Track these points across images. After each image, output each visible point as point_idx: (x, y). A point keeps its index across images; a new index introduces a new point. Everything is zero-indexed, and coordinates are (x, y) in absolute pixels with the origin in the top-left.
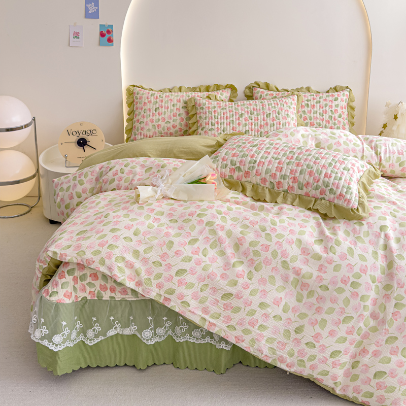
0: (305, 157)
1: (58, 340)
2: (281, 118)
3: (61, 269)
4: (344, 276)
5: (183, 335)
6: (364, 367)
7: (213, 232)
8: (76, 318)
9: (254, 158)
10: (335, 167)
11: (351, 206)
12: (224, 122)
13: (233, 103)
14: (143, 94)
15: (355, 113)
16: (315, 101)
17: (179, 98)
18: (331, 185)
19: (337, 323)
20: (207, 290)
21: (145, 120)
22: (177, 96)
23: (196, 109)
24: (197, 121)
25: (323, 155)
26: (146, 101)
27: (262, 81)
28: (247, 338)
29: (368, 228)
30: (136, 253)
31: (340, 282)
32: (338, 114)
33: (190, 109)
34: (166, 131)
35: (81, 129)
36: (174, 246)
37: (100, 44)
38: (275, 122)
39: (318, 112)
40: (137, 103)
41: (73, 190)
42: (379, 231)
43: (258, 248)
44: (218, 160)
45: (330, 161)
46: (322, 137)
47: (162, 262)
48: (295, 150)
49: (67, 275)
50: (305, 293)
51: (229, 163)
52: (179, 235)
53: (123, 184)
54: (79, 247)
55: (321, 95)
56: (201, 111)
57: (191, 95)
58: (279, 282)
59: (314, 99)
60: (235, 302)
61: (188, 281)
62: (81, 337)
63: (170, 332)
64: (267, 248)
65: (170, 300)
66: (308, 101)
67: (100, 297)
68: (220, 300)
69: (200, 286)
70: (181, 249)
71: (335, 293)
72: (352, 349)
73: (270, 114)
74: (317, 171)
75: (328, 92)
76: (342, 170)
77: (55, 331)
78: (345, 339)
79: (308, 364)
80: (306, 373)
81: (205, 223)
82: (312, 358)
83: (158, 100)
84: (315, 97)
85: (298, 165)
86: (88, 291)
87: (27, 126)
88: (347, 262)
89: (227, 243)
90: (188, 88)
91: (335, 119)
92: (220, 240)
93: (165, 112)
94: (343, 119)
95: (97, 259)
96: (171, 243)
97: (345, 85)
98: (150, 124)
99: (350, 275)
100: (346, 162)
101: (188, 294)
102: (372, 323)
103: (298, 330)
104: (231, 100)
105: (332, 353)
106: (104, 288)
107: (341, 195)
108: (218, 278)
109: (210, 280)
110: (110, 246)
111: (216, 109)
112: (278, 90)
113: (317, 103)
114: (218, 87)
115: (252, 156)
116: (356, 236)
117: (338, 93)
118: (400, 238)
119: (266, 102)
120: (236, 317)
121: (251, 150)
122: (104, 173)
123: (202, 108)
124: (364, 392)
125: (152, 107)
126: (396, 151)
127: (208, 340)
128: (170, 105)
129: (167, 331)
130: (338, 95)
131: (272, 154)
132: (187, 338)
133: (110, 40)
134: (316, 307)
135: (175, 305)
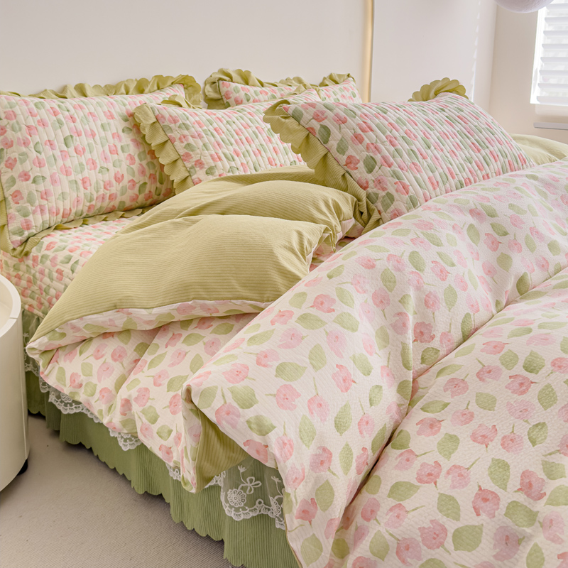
12: (247, 151)
17: (106, 109)
23: (167, 130)
24: (181, 157)
26: (31, 122)
27: (231, 67)
56: (185, 132)
75: (323, 84)
83: (60, 117)
97: (343, 73)
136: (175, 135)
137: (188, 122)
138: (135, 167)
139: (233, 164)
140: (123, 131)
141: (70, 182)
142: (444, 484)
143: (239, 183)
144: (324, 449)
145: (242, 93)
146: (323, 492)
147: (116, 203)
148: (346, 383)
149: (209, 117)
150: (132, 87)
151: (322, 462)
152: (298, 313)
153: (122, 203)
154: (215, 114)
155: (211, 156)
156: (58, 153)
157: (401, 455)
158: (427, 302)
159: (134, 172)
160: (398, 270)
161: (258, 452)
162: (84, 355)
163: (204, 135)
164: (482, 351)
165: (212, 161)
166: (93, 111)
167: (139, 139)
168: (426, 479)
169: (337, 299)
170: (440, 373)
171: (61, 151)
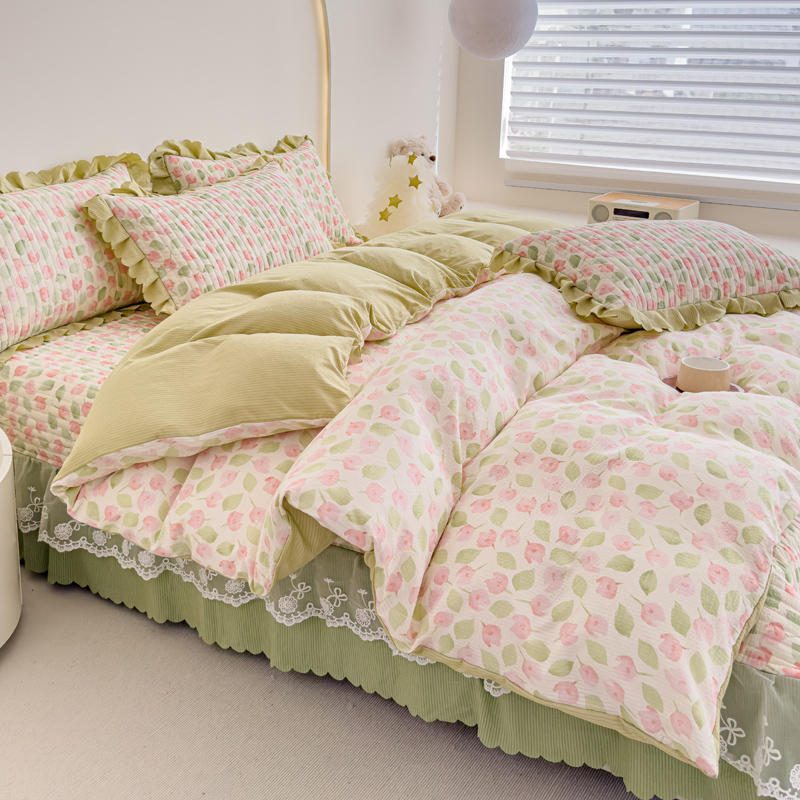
12: (221, 245)
23: (127, 225)
24: (150, 257)
27: (177, 138)
56: (149, 228)
73: (282, 208)
93: (44, 251)
97: (301, 134)
98: (21, 293)
111: (181, 217)
114: (102, 165)
123: (148, 221)
136: (138, 231)
137: (150, 216)
138: (93, 270)
139: (208, 262)
140: (76, 230)
141: (27, 295)
142: (500, 545)
143: (246, 294)
144: (407, 532)
145: (195, 170)
146: (408, 564)
147: (74, 314)
148: (418, 478)
149: (173, 208)
150: (72, 171)
151: (406, 543)
152: (369, 423)
153: (80, 312)
154: (178, 204)
155: (182, 254)
156: (11, 263)
157: (461, 530)
158: (469, 404)
159: (92, 277)
160: (444, 379)
161: (357, 539)
162: (118, 487)
163: (171, 230)
164: (516, 441)
165: (183, 260)
166: (40, 208)
167: (94, 238)
168: (485, 544)
169: (400, 408)
170: (483, 462)
171: (14, 260)
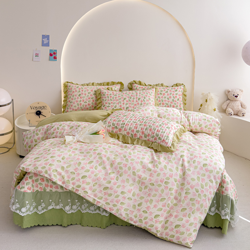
0: (149, 122)
1: (24, 211)
2: (146, 100)
3: (26, 176)
4: (162, 178)
5: (85, 209)
6: (171, 223)
7: (101, 158)
8: (33, 200)
9: (124, 122)
10: (162, 127)
11: (168, 145)
12: (115, 103)
13: (121, 92)
14: (72, 87)
15: (187, 98)
16: (165, 91)
17: (92, 89)
18: (159, 135)
19: (158, 201)
20: (97, 186)
21: (73, 101)
22: (91, 88)
23: (101, 95)
24: (101, 102)
25: (157, 121)
26: (74, 91)
27: (137, 80)
28: (115, 209)
29: (175, 156)
30: (63, 168)
31: (159, 181)
32: (177, 98)
33: (98, 95)
34: (84, 107)
35: (38, 106)
36: (81, 164)
37: (50, 60)
38: (142, 103)
39: (167, 97)
40: (69, 91)
41: (33, 138)
42: (180, 157)
43: (122, 165)
44: (106, 123)
45: (160, 124)
46: (161, 111)
47: (75, 172)
48: (144, 118)
49: (29, 179)
50: (143, 187)
51: (112, 125)
52: (84, 159)
53: (58, 135)
54: (35, 165)
55: (168, 88)
56: (104, 96)
57: (98, 88)
58: (131, 182)
59: (164, 90)
60: (109, 191)
61: (87, 181)
62: (35, 210)
63: (79, 208)
64: (126, 165)
65: (78, 190)
66: (161, 91)
67: (45, 190)
68: (102, 190)
69: (93, 184)
70: (85, 166)
71: (157, 187)
72: (165, 214)
73: (140, 98)
74: (154, 128)
75: (172, 86)
76: (166, 128)
77: (23, 205)
78: (162, 209)
79: (144, 221)
80: (143, 226)
81: (97, 154)
82: (146, 218)
83: (80, 90)
84: (165, 89)
85: (145, 126)
86: (39, 187)
87: (9, 104)
88: (163, 172)
89: (107, 163)
90: (98, 83)
91: (175, 102)
92: (104, 162)
93: (84, 97)
94: (180, 101)
95: (44, 170)
96: (80, 163)
97: (181, 83)
98: (76, 103)
99: (165, 178)
100: (169, 124)
101: (87, 187)
102: (175, 202)
103: (140, 205)
104: (120, 91)
105: (155, 216)
106: (47, 186)
107: (164, 140)
108: (102, 180)
109: (98, 181)
110: (50, 164)
111: (111, 95)
112: (146, 85)
113: (166, 92)
114: (113, 83)
115: (123, 121)
116: (169, 160)
117: (178, 87)
118: (190, 161)
119: (138, 92)
120: (110, 198)
121: (123, 118)
122: (49, 129)
123: (104, 95)
124: (170, 235)
125: (77, 94)
126: (198, 119)
127: (97, 211)
128: (87, 93)
129: (78, 207)
130: (177, 88)
131: (133, 120)
132: (88, 210)
133: (55, 58)
134: (148, 193)
135: (81, 193)
138: (94, 103)
140: (93, 94)
166: (88, 89)
171: (77, 97)
